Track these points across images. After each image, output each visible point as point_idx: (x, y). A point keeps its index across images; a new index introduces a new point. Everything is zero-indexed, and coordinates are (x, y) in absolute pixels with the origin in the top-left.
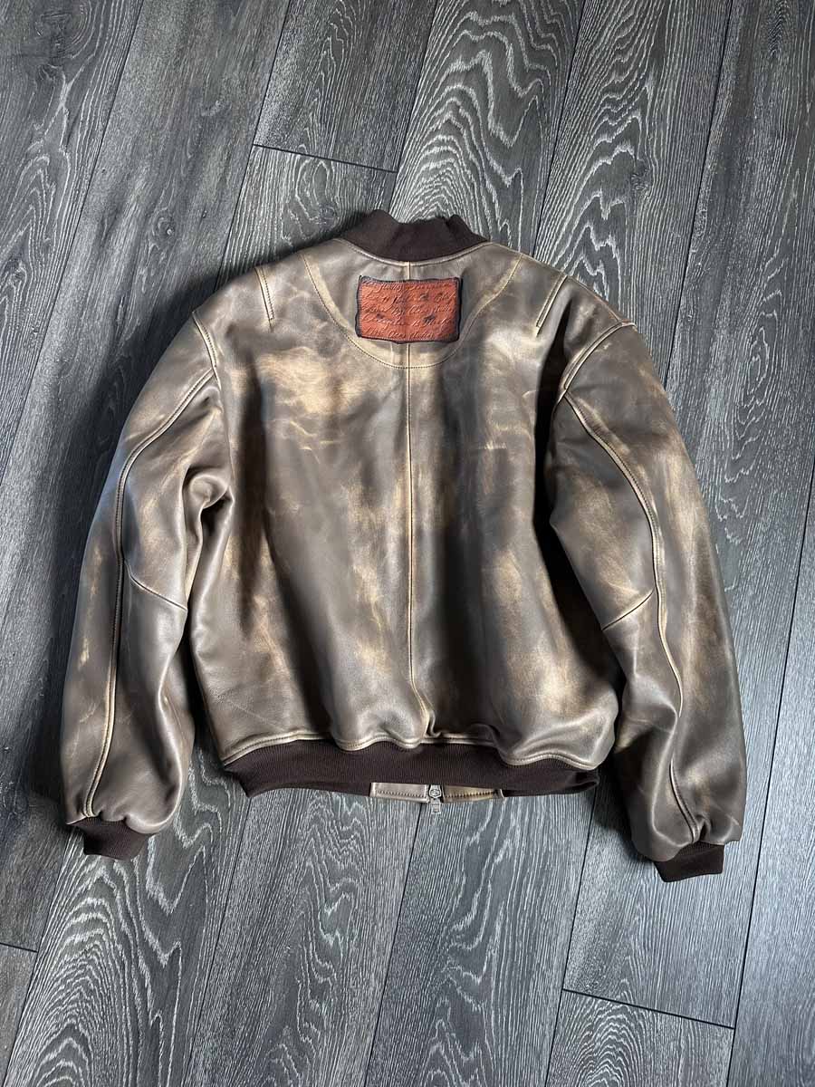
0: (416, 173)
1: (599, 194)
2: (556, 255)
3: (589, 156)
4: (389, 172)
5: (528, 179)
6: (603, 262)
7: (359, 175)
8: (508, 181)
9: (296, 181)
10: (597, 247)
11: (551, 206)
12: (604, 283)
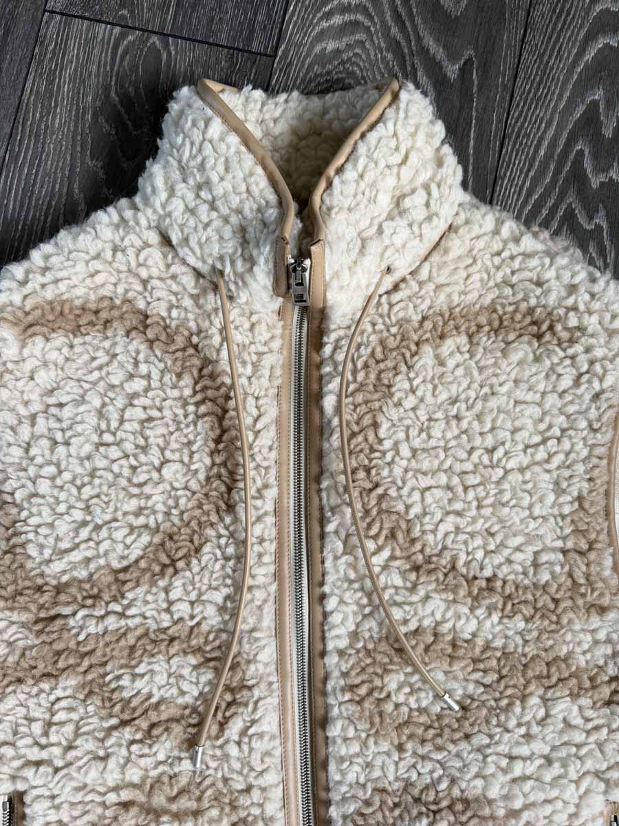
0: (305, 59)
1: (598, 95)
2: (529, 194)
3: (582, 34)
4: (260, 54)
5: (485, 70)
6: (605, 207)
7: (213, 60)
8: (452, 71)
9: (112, 69)
10: (595, 183)
11: (522, 111)
12: (607, 243)
